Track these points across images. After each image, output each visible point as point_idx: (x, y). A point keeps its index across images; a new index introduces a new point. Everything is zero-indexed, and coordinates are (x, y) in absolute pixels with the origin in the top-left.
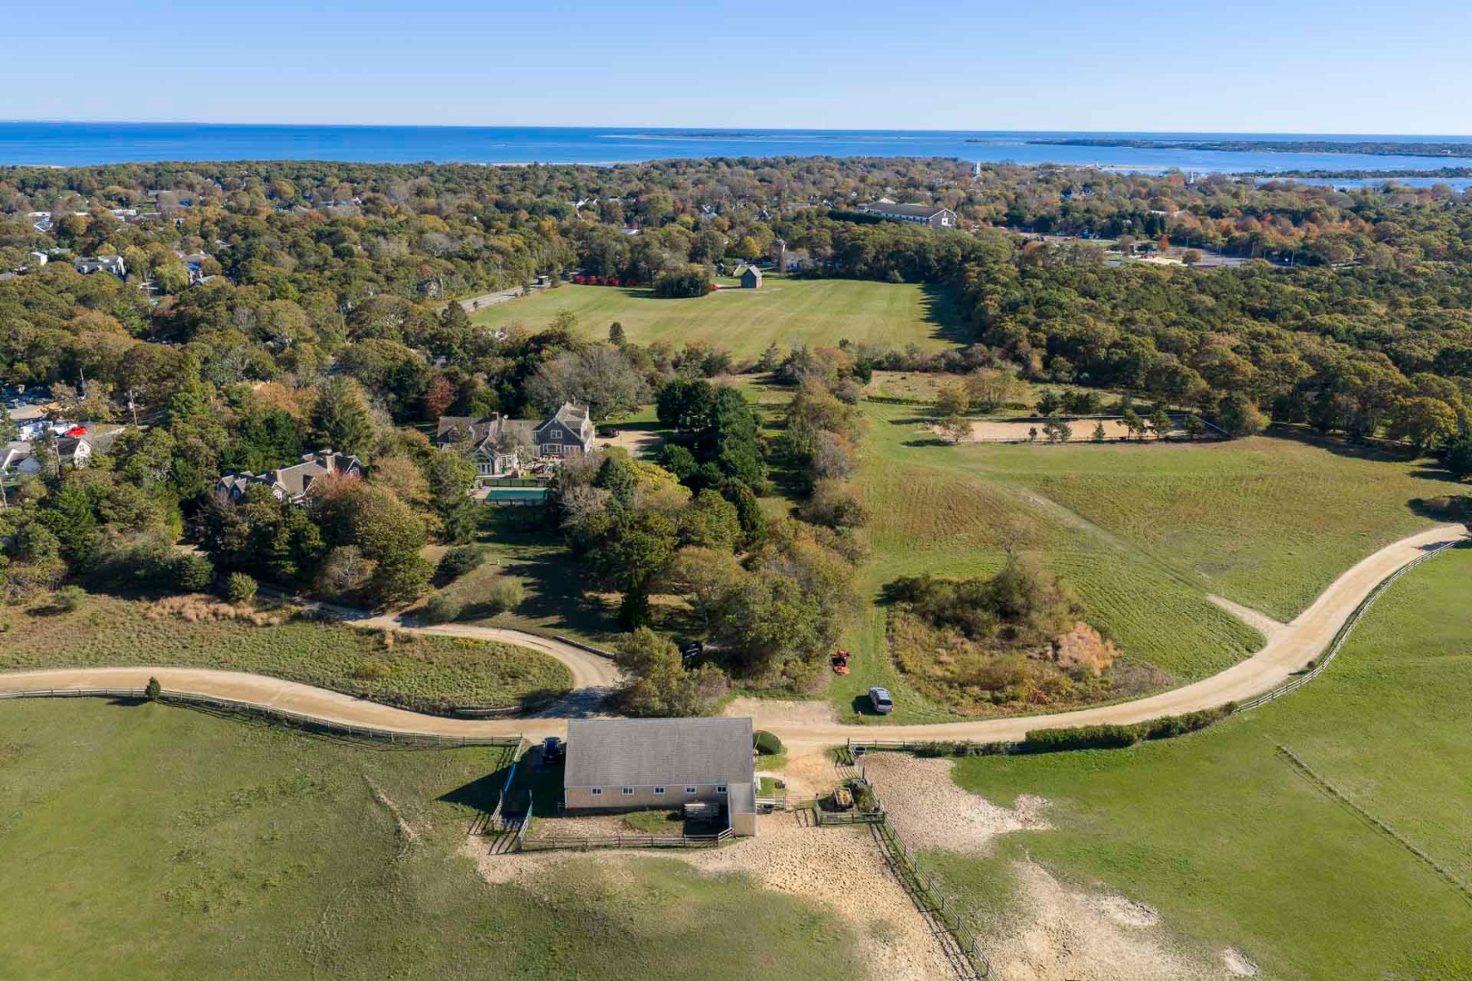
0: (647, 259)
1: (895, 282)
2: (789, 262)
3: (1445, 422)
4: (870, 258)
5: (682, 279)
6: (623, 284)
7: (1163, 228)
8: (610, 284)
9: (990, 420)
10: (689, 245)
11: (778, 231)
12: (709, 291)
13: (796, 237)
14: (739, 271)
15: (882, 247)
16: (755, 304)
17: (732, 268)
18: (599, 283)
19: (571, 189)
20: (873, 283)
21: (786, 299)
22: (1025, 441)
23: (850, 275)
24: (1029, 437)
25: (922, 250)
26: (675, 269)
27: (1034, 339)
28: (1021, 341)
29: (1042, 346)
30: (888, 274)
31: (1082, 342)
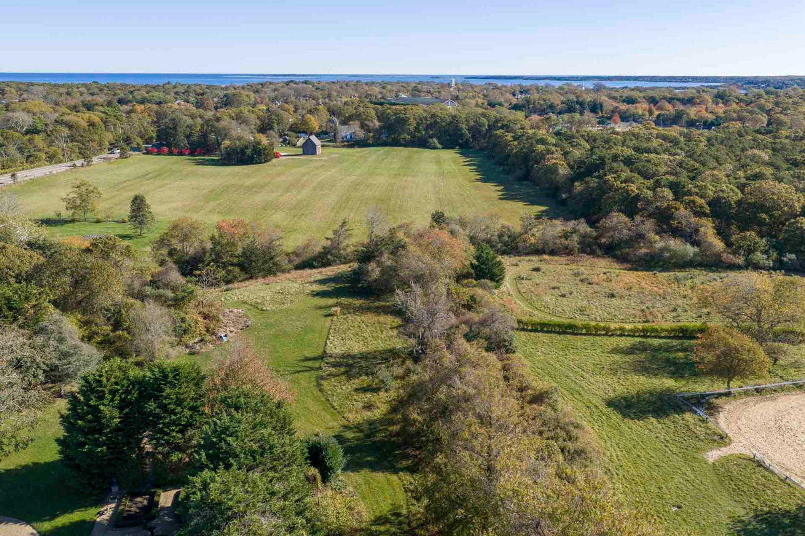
0: (217, 132)
1: (435, 148)
2: (344, 134)
4: (412, 128)
5: (246, 148)
6: (192, 153)
7: (602, 110)
8: (181, 154)
10: (259, 123)
11: (332, 112)
12: (272, 158)
13: (347, 115)
14: (301, 142)
15: (421, 120)
16: (317, 168)
17: (296, 140)
18: (171, 153)
19: (183, 93)
20: (416, 149)
21: (345, 164)
23: (396, 143)
25: (454, 121)
26: (239, 139)
27: (691, 204)
28: (677, 209)
29: (705, 215)
30: (428, 142)
31: (762, 208)
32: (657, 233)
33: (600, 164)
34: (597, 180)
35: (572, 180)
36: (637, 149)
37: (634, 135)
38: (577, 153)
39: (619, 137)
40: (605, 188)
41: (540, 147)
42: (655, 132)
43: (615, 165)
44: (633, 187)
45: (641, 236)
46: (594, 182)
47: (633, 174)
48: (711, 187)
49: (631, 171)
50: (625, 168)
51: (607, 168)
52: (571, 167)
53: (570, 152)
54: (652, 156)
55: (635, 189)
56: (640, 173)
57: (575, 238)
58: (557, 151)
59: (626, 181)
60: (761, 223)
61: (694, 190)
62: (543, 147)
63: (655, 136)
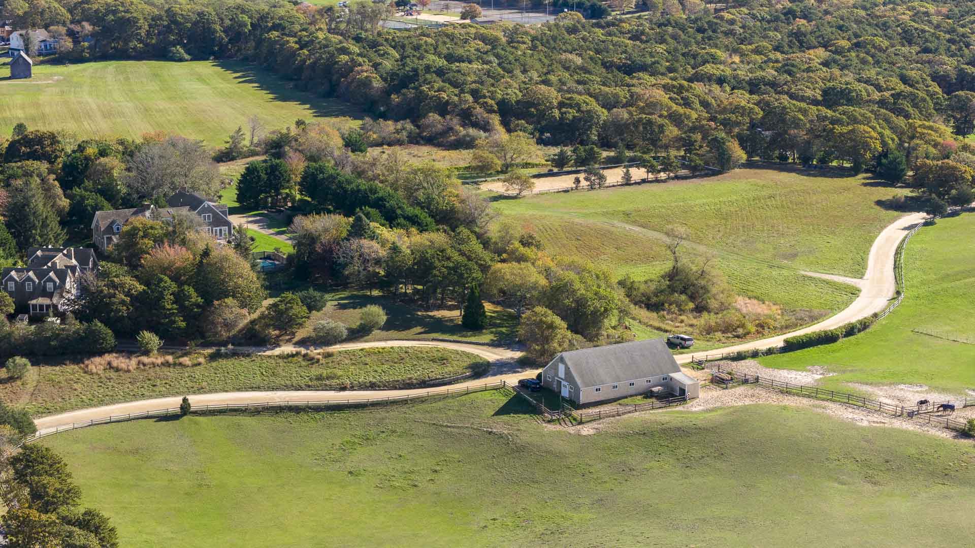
1: (181, 60)
3: (874, 143)
4: (143, 33)
9: (494, 181)
15: (154, 20)
20: (155, 62)
22: (572, 189)
23: (123, 55)
24: (574, 186)
25: (202, 20)
27: (484, 105)
28: (474, 108)
29: (494, 112)
30: (170, 51)
31: (532, 104)
32: (462, 126)
33: (414, 76)
34: (413, 91)
35: (387, 93)
36: (450, 58)
37: (447, 36)
38: (388, 65)
39: (429, 40)
40: (421, 97)
41: (344, 58)
42: (473, 31)
43: (428, 76)
44: (444, 95)
45: (451, 129)
46: (410, 93)
47: (444, 84)
48: (499, 92)
49: (443, 81)
50: (438, 79)
51: (421, 79)
52: (385, 80)
53: (380, 64)
54: (464, 65)
55: (445, 96)
56: (451, 83)
57: (405, 133)
58: (364, 62)
59: (439, 90)
60: (532, 115)
61: (487, 94)
62: (346, 58)
63: (473, 36)
